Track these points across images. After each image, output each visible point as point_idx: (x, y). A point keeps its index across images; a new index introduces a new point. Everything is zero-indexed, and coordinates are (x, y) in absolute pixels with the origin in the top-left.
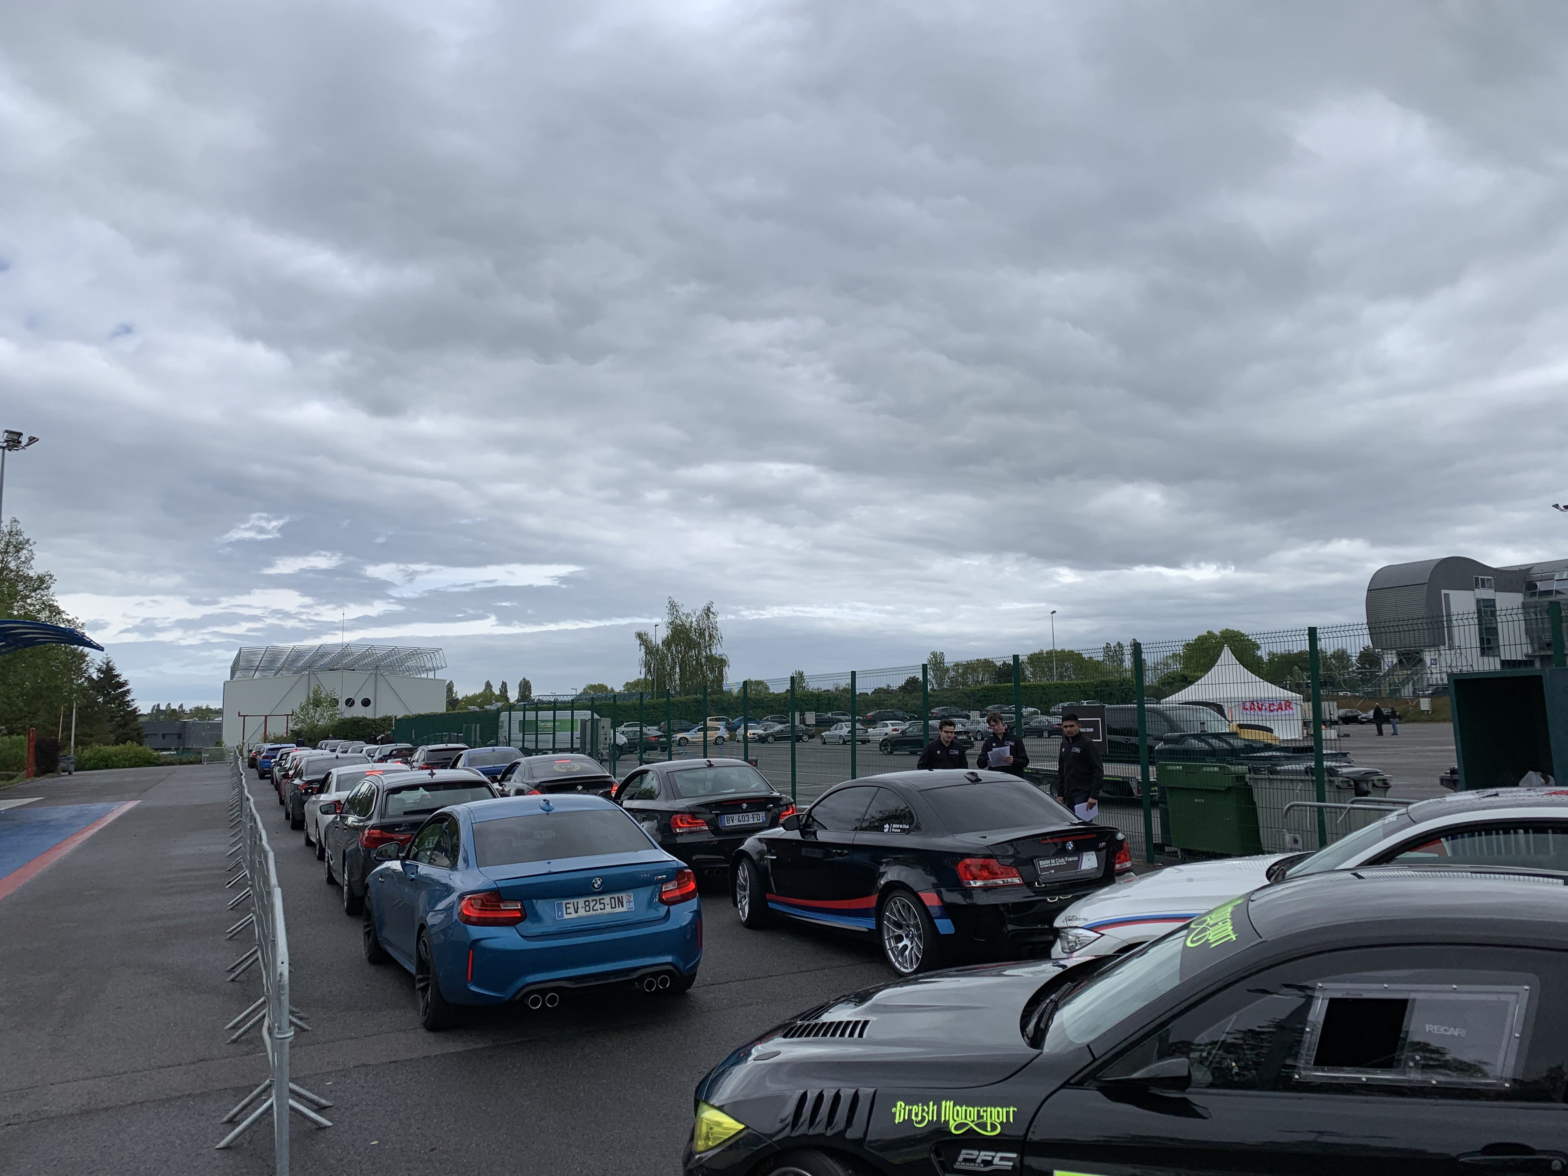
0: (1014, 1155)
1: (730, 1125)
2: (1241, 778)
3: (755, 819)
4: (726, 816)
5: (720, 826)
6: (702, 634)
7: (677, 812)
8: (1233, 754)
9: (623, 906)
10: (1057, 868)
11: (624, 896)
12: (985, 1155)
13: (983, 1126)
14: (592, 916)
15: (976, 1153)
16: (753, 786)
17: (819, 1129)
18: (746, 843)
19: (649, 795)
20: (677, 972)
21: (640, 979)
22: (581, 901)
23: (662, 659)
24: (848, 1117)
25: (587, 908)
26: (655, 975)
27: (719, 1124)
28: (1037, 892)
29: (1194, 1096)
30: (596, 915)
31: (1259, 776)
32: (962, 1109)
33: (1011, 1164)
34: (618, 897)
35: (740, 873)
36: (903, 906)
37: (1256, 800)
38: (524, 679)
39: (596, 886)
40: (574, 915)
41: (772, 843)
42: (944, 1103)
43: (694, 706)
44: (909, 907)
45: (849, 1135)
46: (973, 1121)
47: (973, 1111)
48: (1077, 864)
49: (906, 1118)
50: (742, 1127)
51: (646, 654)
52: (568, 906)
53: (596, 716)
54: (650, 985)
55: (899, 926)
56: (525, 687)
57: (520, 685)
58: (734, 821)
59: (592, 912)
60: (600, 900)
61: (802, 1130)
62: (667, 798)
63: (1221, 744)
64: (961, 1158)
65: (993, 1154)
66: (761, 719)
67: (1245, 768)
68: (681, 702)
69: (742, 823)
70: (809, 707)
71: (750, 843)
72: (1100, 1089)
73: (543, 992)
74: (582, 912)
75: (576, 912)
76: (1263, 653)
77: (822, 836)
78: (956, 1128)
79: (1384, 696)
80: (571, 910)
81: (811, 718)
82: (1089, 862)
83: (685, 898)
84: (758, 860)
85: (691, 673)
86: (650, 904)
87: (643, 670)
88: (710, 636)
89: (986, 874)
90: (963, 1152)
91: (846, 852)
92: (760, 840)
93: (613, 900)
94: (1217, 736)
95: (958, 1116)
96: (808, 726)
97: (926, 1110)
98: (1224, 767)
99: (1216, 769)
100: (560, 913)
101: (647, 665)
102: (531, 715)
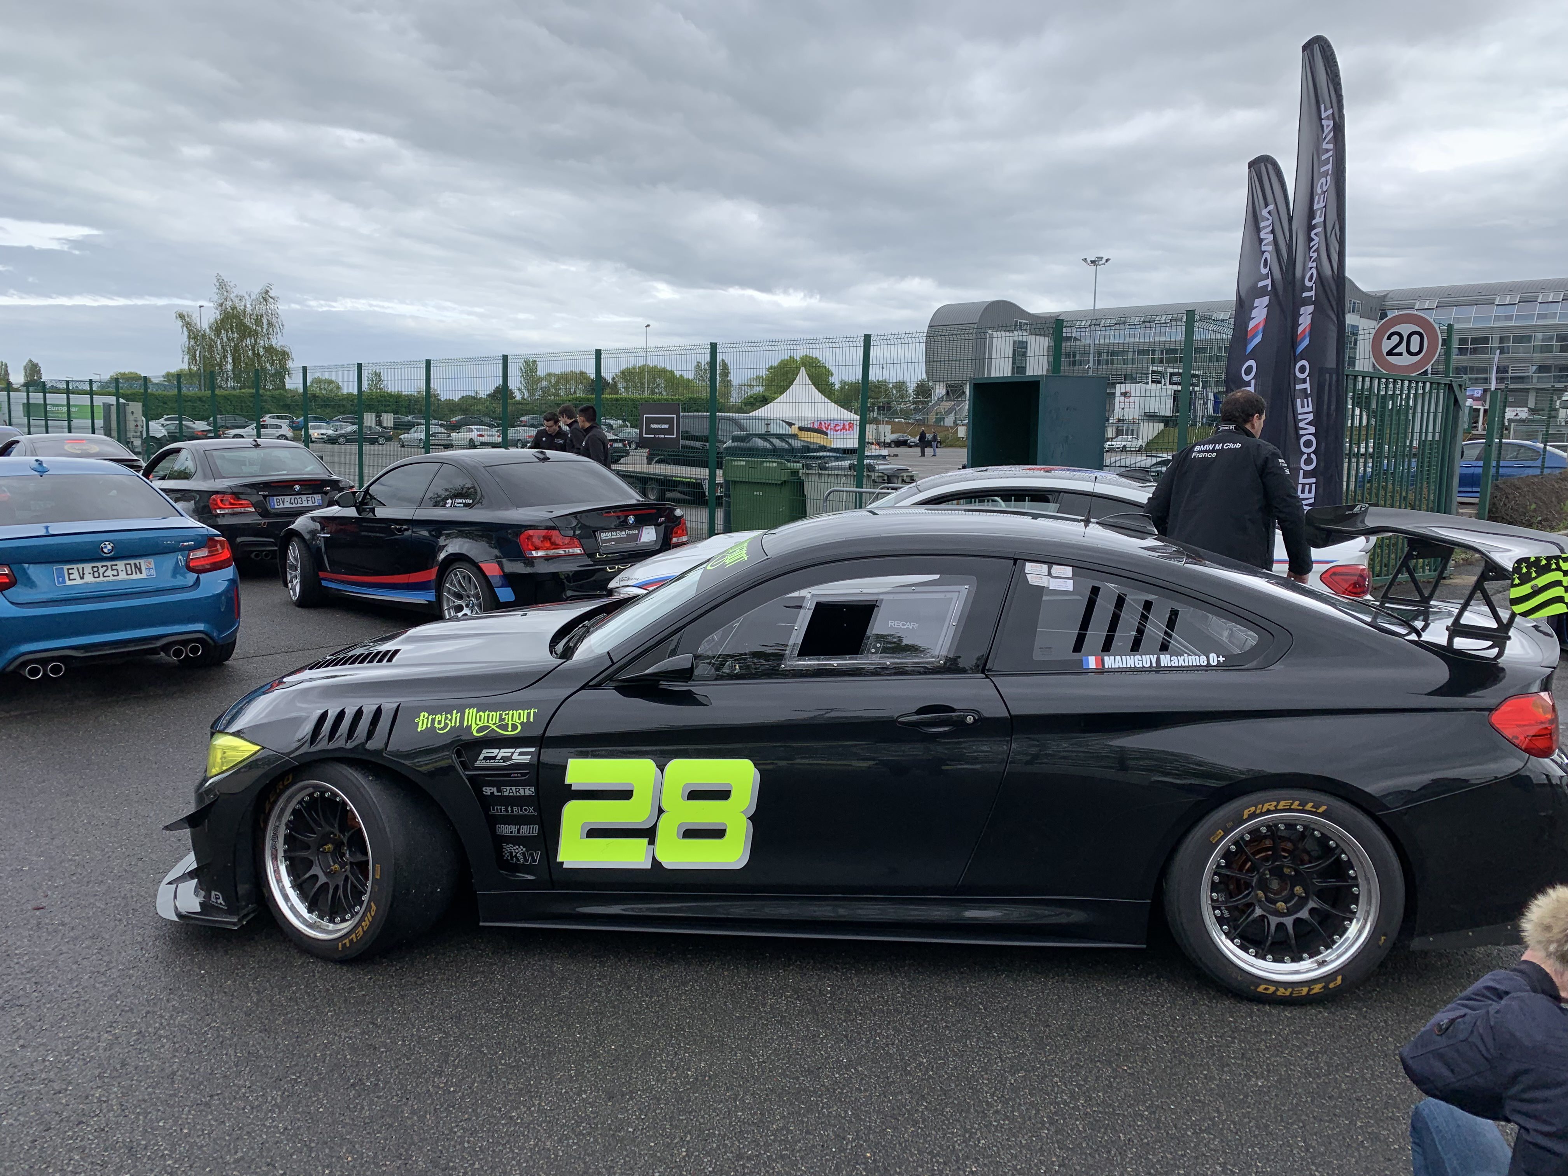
0: (533, 750)
1: (245, 749)
2: (795, 473)
3: (310, 502)
4: (275, 498)
5: (269, 508)
6: (258, 321)
7: (217, 493)
8: (792, 453)
9: (141, 573)
10: (617, 540)
11: (143, 563)
12: (504, 752)
13: (504, 727)
14: (100, 583)
15: (497, 751)
16: (308, 469)
17: (340, 742)
18: (297, 522)
19: (184, 475)
20: (209, 640)
21: (166, 648)
22: (88, 567)
23: (211, 347)
24: (369, 731)
25: (96, 575)
26: (185, 643)
27: (234, 749)
28: (597, 562)
29: (698, 689)
30: (108, 582)
31: (811, 472)
32: (484, 715)
33: (529, 757)
34: (135, 564)
35: (291, 553)
36: (464, 577)
37: (806, 493)
38: (30, 361)
39: (106, 550)
40: (79, 581)
41: (326, 521)
42: (467, 711)
43: (251, 402)
44: (470, 577)
45: (370, 745)
46: (494, 724)
47: (495, 715)
48: (636, 537)
49: (429, 726)
50: (259, 748)
51: (189, 337)
52: (70, 571)
53: (122, 400)
54: (178, 653)
55: (459, 596)
56: (33, 369)
57: (25, 368)
58: (284, 503)
59: (101, 578)
60: (112, 566)
61: (322, 744)
62: (205, 477)
63: (784, 444)
64: (481, 757)
65: (513, 750)
66: (331, 419)
67: (799, 465)
68: (234, 396)
69: (294, 505)
70: (387, 409)
71: (300, 523)
72: (616, 688)
73: (44, 662)
74: (89, 578)
75: (82, 578)
76: (836, 380)
77: (381, 513)
78: (478, 731)
79: (930, 423)
80: (76, 575)
81: (388, 420)
82: (649, 535)
83: (217, 567)
84: (309, 539)
85: (246, 364)
86: (176, 571)
87: (186, 359)
88: (270, 324)
89: (548, 545)
90: (484, 751)
91: (405, 527)
92: (313, 519)
93: (128, 566)
94: (780, 437)
95: (480, 720)
96: (385, 428)
97: (450, 717)
98: (781, 463)
99: (775, 465)
100: (61, 579)
101: (191, 352)
102: (37, 398)
